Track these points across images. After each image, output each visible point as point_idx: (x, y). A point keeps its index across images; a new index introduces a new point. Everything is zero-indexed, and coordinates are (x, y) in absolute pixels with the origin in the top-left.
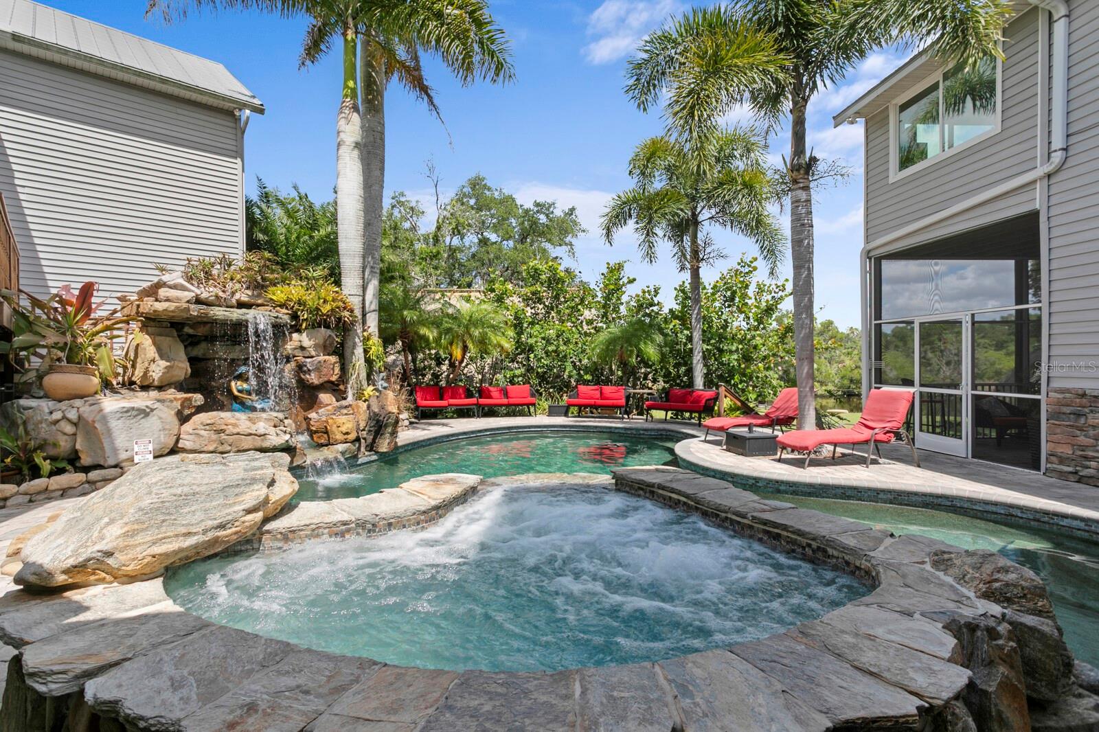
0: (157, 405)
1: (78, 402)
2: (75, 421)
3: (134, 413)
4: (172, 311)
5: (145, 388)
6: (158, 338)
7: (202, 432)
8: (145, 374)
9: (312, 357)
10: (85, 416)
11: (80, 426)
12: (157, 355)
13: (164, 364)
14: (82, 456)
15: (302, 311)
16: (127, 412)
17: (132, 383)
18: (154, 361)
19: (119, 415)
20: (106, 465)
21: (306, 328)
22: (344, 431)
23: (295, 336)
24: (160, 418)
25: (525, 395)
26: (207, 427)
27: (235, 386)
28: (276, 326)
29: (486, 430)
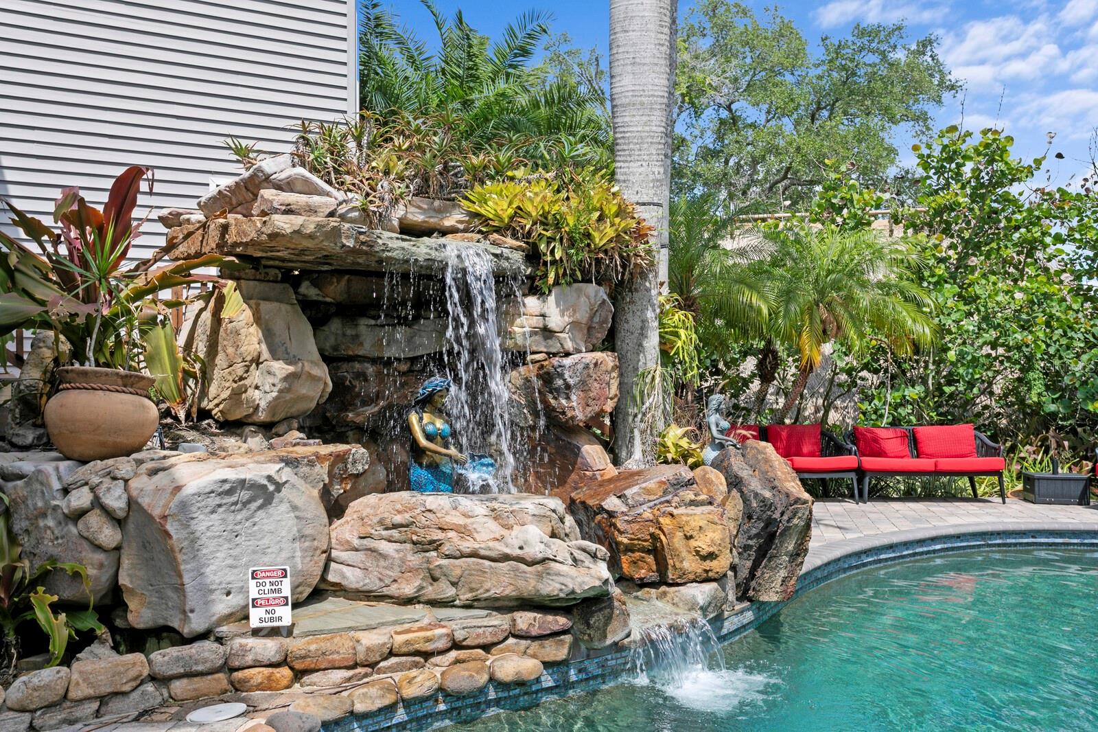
0: (286, 474)
1: (123, 466)
2: (121, 514)
3: (245, 495)
4: (311, 236)
5: (232, 426)
6: (265, 306)
7: (384, 546)
8: (237, 395)
9: (567, 354)
10: (145, 501)
11: (131, 526)
12: (264, 347)
13: (281, 368)
14: (132, 604)
15: (550, 240)
16: (229, 492)
17: (205, 414)
18: (257, 361)
19: (213, 501)
20: (186, 631)
21: (557, 283)
22: (706, 550)
23: (532, 302)
24: (295, 508)
25: (966, 449)
26: (395, 533)
27: (421, 423)
28: (500, 278)
29: (934, 540)
